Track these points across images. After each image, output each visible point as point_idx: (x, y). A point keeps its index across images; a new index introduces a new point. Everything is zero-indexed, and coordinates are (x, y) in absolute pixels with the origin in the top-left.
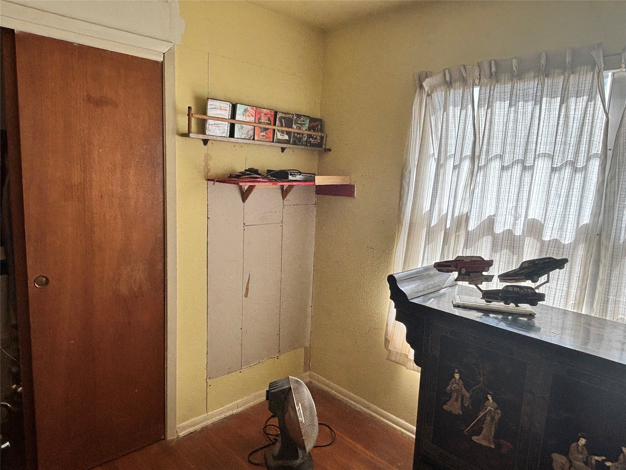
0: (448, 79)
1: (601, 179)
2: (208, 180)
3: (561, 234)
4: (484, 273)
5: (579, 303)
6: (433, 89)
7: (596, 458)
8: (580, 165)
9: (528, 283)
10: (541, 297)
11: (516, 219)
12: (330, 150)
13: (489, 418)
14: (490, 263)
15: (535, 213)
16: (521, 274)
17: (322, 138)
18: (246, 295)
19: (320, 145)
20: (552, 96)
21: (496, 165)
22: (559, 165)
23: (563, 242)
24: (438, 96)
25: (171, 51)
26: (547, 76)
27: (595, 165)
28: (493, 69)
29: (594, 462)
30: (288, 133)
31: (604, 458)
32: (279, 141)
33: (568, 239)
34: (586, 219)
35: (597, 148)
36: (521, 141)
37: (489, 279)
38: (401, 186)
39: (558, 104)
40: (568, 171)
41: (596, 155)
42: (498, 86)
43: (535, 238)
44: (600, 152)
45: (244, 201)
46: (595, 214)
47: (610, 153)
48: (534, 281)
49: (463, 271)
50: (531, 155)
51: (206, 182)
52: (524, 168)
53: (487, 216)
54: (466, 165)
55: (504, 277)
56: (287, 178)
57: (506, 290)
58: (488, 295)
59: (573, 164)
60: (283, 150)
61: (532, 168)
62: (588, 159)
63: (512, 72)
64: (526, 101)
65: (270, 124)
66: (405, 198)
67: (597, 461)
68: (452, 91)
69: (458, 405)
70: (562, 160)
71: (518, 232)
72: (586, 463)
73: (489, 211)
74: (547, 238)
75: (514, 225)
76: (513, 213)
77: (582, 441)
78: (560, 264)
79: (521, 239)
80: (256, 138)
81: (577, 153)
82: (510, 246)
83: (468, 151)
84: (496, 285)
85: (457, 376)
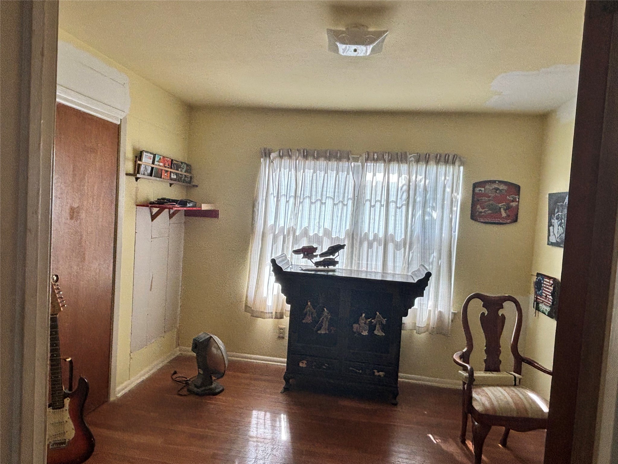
0: (281, 154)
1: (352, 209)
2: (137, 205)
3: (340, 234)
4: (314, 254)
5: (347, 266)
6: (274, 158)
7: (368, 320)
8: (324, 201)
9: (331, 257)
10: (337, 262)
11: (319, 228)
12: (197, 186)
13: (325, 319)
14: (316, 249)
15: (327, 225)
16: (328, 253)
17: (191, 178)
18: (151, 290)
19: (190, 182)
20: (332, 170)
21: (307, 201)
22: (337, 202)
23: (341, 238)
24: (277, 162)
25: (125, 118)
26: (330, 161)
27: (350, 202)
28: (305, 154)
29: (368, 322)
30: (176, 174)
31: (371, 319)
32: (171, 179)
33: (342, 236)
34: (348, 228)
35: (351, 196)
36: (320, 190)
37: (316, 256)
38: (253, 211)
39: (335, 175)
40: (341, 204)
41: (350, 198)
42: (307, 162)
43: (326, 237)
44: (351, 197)
45: (152, 220)
46: (351, 225)
47: (356, 198)
48: (333, 256)
49: (306, 253)
50: (324, 197)
51: (135, 207)
52: (322, 203)
53: (304, 227)
54: (292, 200)
55: (322, 255)
56: (187, 205)
57: (324, 261)
58: (317, 264)
59: (342, 202)
60: (171, 185)
61: (325, 203)
62: (348, 200)
63: (314, 156)
64: (321, 171)
65: (169, 168)
66: (256, 218)
67: (369, 321)
68: (283, 160)
69: (310, 318)
70: (338, 200)
71: (321, 234)
72: (365, 324)
73: (305, 224)
74: (334, 236)
75: (319, 231)
76: (317, 225)
77: (364, 315)
78: (342, 247)
79: (322, 238)
80: (162, 177)
81: (344, 197)
82: (317, 241)
83: (293, 194)
84: (318, 259)
85: (309, 303)
